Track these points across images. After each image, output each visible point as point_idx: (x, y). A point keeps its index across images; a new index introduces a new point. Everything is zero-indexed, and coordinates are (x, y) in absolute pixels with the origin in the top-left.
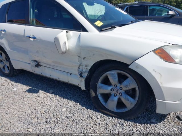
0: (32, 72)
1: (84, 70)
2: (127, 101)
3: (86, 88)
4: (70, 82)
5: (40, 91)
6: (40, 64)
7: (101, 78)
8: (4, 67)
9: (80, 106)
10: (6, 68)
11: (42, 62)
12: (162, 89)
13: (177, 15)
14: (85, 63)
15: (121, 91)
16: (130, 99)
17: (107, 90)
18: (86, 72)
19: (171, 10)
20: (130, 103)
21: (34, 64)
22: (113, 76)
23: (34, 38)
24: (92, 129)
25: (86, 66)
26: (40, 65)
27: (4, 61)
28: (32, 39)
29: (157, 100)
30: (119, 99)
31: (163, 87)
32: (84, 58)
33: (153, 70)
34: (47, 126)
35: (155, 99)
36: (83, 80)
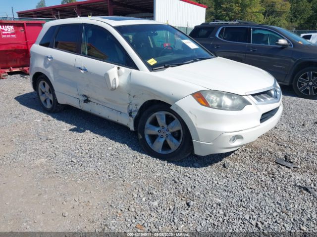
0: (79, 108)
1: (134, 109)
2: (172, 143)
3: (135, 129)
4: (120, 122)
5: (86, 131)
6: (89, 99)
7: (150, 119)
8: (45, 101)
9: (127, 147)
10: (48, 102)
11: (92, 98)
12: (197, 129)
13: (291, 45)
14: (134, 101)
15: (167, 133)
16: (175, 140)
17: (154, 131)
18: (135, 111)
19: (283, 38)
20: (174, 145)
21: (83, 99)
22: (161, 116)
23: (85, 70)
24: (133, 165)
25: (136, 105)
26: (90, 101)
27: (46, 94)
28: (82, 71)
29: (193, 140)
30: (165, 141)
31: (198, 128)
32: (134, 97)
33: (190, 112)
34: (91, 160)
35: (192, 139)
36: (132, 119)
